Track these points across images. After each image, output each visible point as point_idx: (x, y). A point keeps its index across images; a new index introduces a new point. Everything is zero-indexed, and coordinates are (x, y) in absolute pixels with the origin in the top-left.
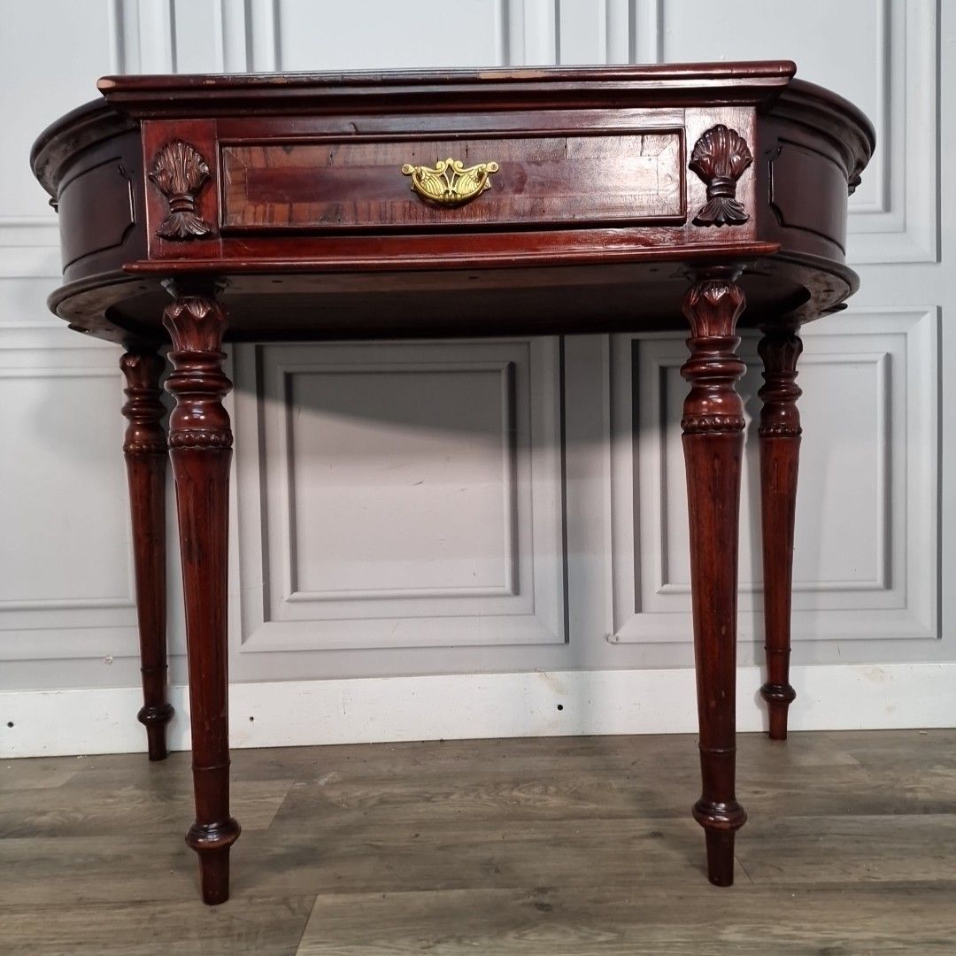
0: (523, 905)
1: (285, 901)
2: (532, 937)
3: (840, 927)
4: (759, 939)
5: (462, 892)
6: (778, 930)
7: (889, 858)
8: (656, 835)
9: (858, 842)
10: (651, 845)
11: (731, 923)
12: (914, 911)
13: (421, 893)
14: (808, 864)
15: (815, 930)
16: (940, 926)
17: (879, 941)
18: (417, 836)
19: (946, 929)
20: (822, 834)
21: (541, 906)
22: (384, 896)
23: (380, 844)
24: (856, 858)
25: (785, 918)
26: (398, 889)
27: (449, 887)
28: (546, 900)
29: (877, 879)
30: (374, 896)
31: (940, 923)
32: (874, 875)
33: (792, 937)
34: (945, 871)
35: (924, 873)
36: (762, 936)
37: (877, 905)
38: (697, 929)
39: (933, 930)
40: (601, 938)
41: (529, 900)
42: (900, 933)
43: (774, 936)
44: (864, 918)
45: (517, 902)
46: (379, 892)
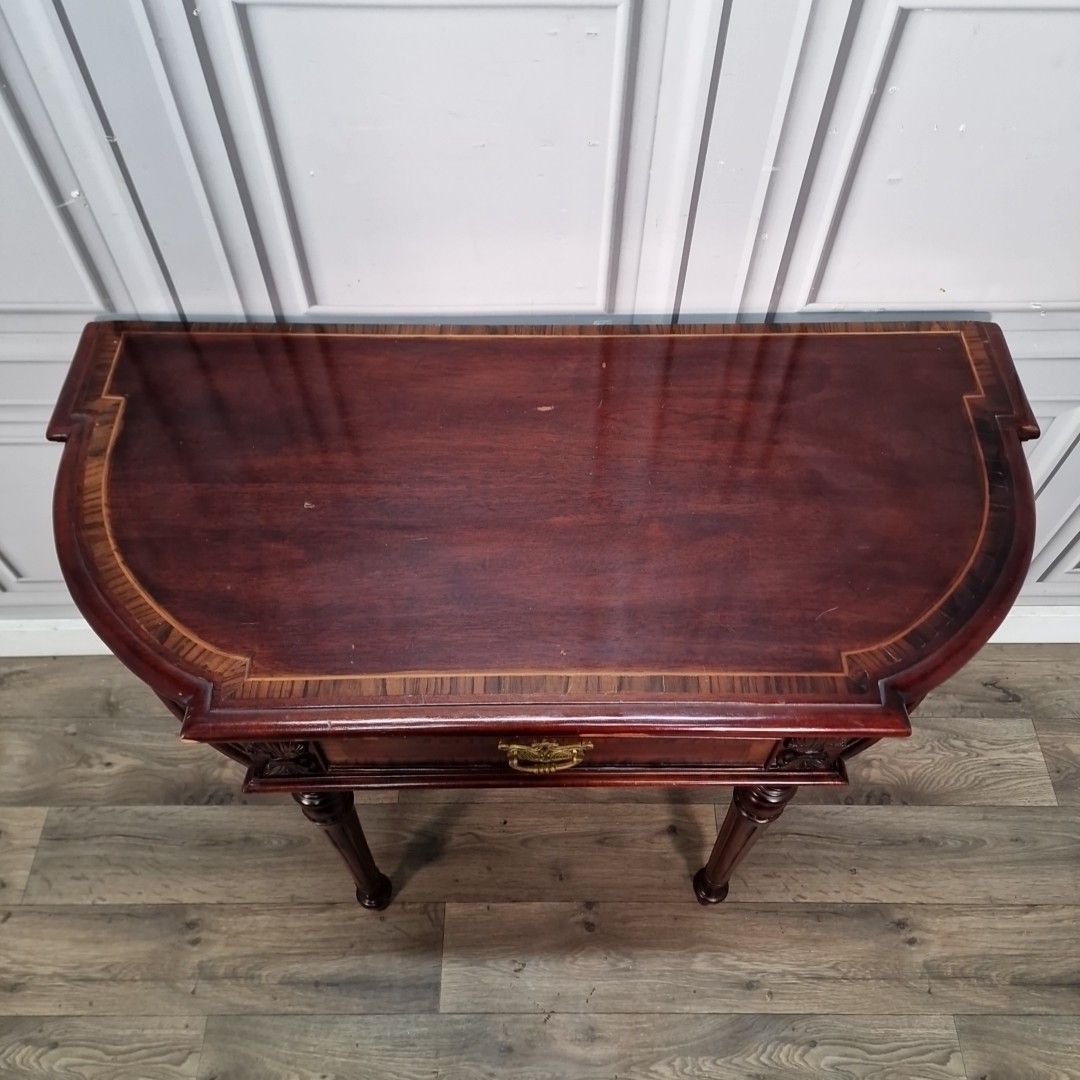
0: (577, 923)
1: (424, 911)
2: (581, 962)
3: (765, 958)
4: (714, 969)
5: (537, 905)
6: (729, 960)
7: (821, 871)
8: (672, 830)
9: (807, 846)
10: (665, 845)
11: (700, 951)
12: (816, 940)
13: (512, 905)
14: (767, 876)
15: (749, 961)
16: (824, 959)
17: (783, 974)
18: (505, 823)
19: (827, 962)
20: (785, 834)
21: (589, 926)
22: (488, 908)
23: (480, 833)
24: (798, 869)
25: (735, 946)
26: (497, 899)
27: (529, 899)
28: (591, 918)
29: (804, 898)
30: (482, 907)
31: (826, 955)
32: (804, 894)
33: (735, 968)
34: (850, 891)
35: (836, 892)
36: (717, 966)
37: (795, 933)
38: (680, 956)
39: (819, 964)
40: (622, 965)
41: (581, 917)
42: (799, 966)
43: (724, 966)
44: (783, 948)
45: (573, 920)
46: (485, 901)
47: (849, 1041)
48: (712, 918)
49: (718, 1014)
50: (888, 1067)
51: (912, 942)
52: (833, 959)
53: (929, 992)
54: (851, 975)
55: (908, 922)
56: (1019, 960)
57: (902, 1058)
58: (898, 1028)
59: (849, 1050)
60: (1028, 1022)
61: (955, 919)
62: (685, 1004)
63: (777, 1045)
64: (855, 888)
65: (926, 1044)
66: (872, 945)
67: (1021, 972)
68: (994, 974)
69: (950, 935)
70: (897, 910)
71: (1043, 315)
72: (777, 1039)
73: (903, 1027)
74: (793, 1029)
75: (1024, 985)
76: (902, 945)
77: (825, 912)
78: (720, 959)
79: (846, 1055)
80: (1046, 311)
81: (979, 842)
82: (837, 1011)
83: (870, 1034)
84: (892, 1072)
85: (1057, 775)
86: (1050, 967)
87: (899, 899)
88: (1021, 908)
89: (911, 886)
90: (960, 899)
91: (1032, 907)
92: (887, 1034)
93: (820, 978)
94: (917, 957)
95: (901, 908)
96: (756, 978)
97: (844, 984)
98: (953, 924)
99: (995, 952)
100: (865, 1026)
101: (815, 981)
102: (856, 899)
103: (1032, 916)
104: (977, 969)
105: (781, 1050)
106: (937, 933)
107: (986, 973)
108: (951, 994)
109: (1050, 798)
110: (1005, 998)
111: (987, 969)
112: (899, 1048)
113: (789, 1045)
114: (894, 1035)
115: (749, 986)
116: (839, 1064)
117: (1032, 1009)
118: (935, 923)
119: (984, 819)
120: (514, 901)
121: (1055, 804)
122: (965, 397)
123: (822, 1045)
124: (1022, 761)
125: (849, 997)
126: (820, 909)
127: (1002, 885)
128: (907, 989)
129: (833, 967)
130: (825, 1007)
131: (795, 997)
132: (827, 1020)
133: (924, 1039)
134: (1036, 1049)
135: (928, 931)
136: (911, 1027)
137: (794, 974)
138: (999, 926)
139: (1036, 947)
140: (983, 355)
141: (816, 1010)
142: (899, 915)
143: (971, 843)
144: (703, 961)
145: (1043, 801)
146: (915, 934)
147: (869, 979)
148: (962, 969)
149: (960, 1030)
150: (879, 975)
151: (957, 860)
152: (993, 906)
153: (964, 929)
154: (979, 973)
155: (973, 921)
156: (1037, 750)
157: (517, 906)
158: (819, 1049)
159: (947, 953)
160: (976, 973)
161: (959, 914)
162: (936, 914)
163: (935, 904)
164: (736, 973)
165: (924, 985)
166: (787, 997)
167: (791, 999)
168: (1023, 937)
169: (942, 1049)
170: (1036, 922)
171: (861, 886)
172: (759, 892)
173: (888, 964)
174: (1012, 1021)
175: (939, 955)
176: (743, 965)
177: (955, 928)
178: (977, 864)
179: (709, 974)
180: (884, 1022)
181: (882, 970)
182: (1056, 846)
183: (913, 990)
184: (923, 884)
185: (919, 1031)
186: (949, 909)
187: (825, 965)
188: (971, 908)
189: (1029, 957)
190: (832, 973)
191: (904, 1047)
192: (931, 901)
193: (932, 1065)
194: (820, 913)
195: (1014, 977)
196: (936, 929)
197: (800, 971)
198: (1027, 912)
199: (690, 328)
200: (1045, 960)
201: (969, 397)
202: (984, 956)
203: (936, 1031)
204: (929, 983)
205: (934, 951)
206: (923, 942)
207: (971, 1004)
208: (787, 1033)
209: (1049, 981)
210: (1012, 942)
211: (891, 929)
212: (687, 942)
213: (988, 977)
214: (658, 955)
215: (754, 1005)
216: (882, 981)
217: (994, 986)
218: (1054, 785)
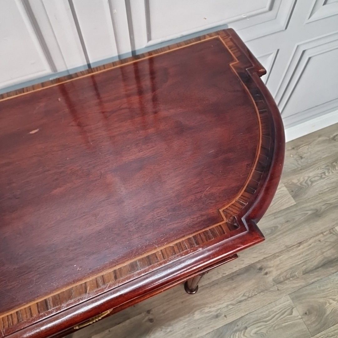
0: (146, 321)
2: (152, 336)
3: (219, 303)
5: (128, 321)
6: (207, 310)
11: (196, 311)
12: (234, 288)
13: (118, 326)
15: (214, 307)
16: (240, 294)
17: (227, 306)
19: (241, 295)
21: (151, 320)
25: (207, 303)
26: (112, 326)
27: (124, 320)
28: (151, 317)
29: (225, 274)
30: (107, 331)
31: (239, 292)
32: (225, 273)
33: (210, 312)
34: (240, 264)
35: (236, 266)
36: (203, 314)
37: (226, 288)
38: (189, 317)
39: (238, 296)
40: (168, 330)
41: (147, 318)
42: (232, 300)
43: (206, 313)
44: (224, 296)
45: (144, 320)
46: (107, 329)
47: (257, 321)
48: (196, 296)
49: (209, 333)
50: (274, 324)
51: (266, 274)
52: (243, 292)
53: (278, 290)
54: (250, 295)
55: (263, 267)
56: (303, 264)
57: (278, 318)
58: (272, 308)
59: (259, 324)
60: (313, 286)
61: (278, 259)
62: (196, 335)
63: (234, 335)
64: (241, 262)
65: (284, 309)
66: (254, 281)
67: (304, 269)
68: (296, 273)
69: (278, 266)
70: (258, 264)
71: (248, 19)
72: (233, 332)
73: (274, 307)
74: (238, 326)
75: (307, 273)
76: (263, 276)
77: (234, 276)
78: (203, 311)
79: (259, 327)
80: (249, 17)
81: (276, 227)
82: (250, 311)
83: (264, 315)
84: (276, 325)
85: (292, 193)
86: (313, 262)
87: (257, 260)
88: (297, 245)
89: (259, 253)
90: (277, 251)
91: (300, 243)
92: (270, 312)
93: (240, 302)
94: (270, 279)
95: (259, 263)
96: (218, 313)
97: (249, 300)
98: (277, 261)
99: (294, 265)
100: (262, 312)
101: (239, 304)
102: (243, 266)
103: (301, 247)
104: (291, 274)
105: (236, 336)
106: (273, 266)
107: (294, 274)
108: (285, 287)
109: (293, 202)
110: (303, 280)
111: (294, 273)
112: (275, 316)
113: (238, 333)
114: (272, 311)
115: (217, 316)
116: (257, 331)
117: (313, 281)
118: (271, 263)
119: (275, 218)
120: (119, 324)
121: (295, 203)
122: (231, 65)
123: (249, 327)
124: (280, 192)
125: (252, 304)
126: (232, 275)
127: (289, 239)
128: (271, 292)
129: (244, 296)
130: (246, 312)
131: (235, 313)
132: (247, 317)
133: (282, 308)
134: (319, 294)
135: (270, 267)
136: (276, 305)
137: (232, 304)
138: (292, 255)
139: (306, 257)
140: (231, 44)
141: (243, 315)
142: (259, 266)
143: (273, 229)
144: (197, 315)
145: (291, 204)
146: (267, 270)
147: (257, 295)
148: (286, 277)
149: (293, 299)
150: (260, 291)
151: (271, 237)
152: (288, 248)
153: (282, 261)
154: (292, 275)
155: (284, 257)
156: (283, 186)
157: (121, 325)
158: (249, 329)
159: (279, 272)
160: (290, 276)
161: (278, 256)
162: (271, 260)
163: (269, 256)
164: (211, 314)
165: (275, 288)
166: (231, 314)
167: (233, 315)
168: (301, 256)
169: (289, 309)
170: (303, 248)
171: (243, 260)
172: (209, 279)
173: (261, 286)
174: (307, 288)
175: (277, 275)
176: (212, 309)
177: (278, 262)
178: (278, 236)
179: (202, 318)
180: (267, 309)
181: (260, 289)
182: (300, 218)
183: (272, 291)
184: (263, 250)
185: (280, 306)
186: (275, 256)
187: (241, 296)
188: (281, 252)
189: (305, 262)
190: (244, 298)
191: (276, 314)
192: (267, 256)
193: (288, 316)
194: (232, 277)
195: (303, 272)
196: (272, 265)
197: (233, 302)
198: (299, 246)
199: (97, 69)
200: (311, 261)
201: (232, 64)
202: (291, 268)
203: (285, 303)
204: (277, 287)
205: (275, 274)
206: (270, 272)
207: (293, 288)
208: (236, 328)
209: (314, 268)
210: (298, 259)
211: (258, 272)
212: (190, 310)
213: (295, 275)
214: (180, 320)
215: (220, 323)
216: (261, 293)
217: (298, 278)
218: (292, 196)
